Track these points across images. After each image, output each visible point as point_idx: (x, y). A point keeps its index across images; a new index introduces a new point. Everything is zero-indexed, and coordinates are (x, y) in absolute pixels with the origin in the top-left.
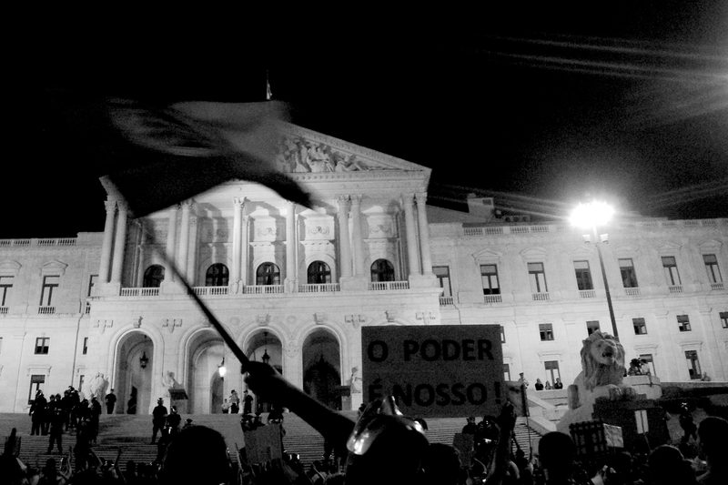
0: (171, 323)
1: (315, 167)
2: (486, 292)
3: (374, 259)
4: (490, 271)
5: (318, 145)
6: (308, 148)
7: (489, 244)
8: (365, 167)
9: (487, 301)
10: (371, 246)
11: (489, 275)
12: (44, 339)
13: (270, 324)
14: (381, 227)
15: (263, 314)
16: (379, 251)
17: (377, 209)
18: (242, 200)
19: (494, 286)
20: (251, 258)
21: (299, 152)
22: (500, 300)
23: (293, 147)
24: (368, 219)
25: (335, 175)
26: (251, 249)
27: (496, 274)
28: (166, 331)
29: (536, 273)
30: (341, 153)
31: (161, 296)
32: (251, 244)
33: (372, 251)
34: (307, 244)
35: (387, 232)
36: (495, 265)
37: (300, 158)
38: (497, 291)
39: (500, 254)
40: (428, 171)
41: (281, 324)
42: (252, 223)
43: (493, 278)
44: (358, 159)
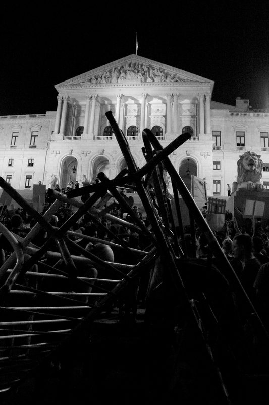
0: (85, 153)
1: (156, 79)
2: (238, 145)
3: (183, 126)
4: (241, 135)
5: (158, 68)
6: (153, 70)
7: (242, 121)
8: (181, 80)
9: (238, 149)
10: (183, 119)
11: (240, 137)
12: (32, 160)
14: (189, 110)
16: (187, 122)
17: (187, 101)
18: (120, 95)
19: (243, 142)
20: (125, 123)
21: (149, 72)
22: (244, 149)
23: (146, 69)
24: (182, 106)
25: (166, 83)
27: (244, 136)
28: (83, 156)
29: (264, 137)
30: (170, 72)
31: (81, 140)
32: (125, 117)
33: (183, 122)
34: (152, 117)
35: (191, 113)
36: (244, 132)
37: (149, 75)
38: (243, 145)
39: (247, 126)
40: (213, 82)
42: (126, 107)
43: (242, 138)
44: (178, 75)
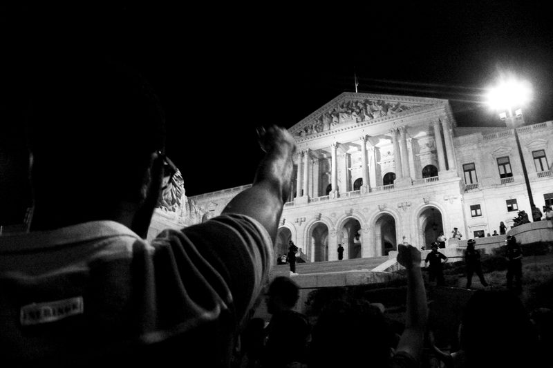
0: (299, 220)
1: (375, 116)
2: (502, 176)
3: (423, 166)
4: (503, 162)
5: (376, 102)
6: (371, 104)
7: (502, 143)
8: (404, 108)
9: (503, 182)
10: (421, 157)
11: (504, 165)
13: (353, 214)
14: (427, 145)
15: (348, 209)
16: (426, 161)
17: (423, 133)
18: (335, 144)
19: (508, 172)
20: (350, 177)
21: (366, 109)
22: (512, 181)
23: (361, 106)
24: (419, 141)
25: (387, 117)
26: (350, 172)
27: (509, 163)
28: (297, 225)
29: (540, 158)
30: (391, 103)
32: (350, 169)
33: (422, 161)
34: (381, 163)
35: (430, 147)
36: (508, 157)
37: (366, 112)
38: (510, 175)
39: (510, 148)
40: (446, 101)
41: (359, 213)
42: (349, 157)
43: (507, 166)
44: (402, 104)
